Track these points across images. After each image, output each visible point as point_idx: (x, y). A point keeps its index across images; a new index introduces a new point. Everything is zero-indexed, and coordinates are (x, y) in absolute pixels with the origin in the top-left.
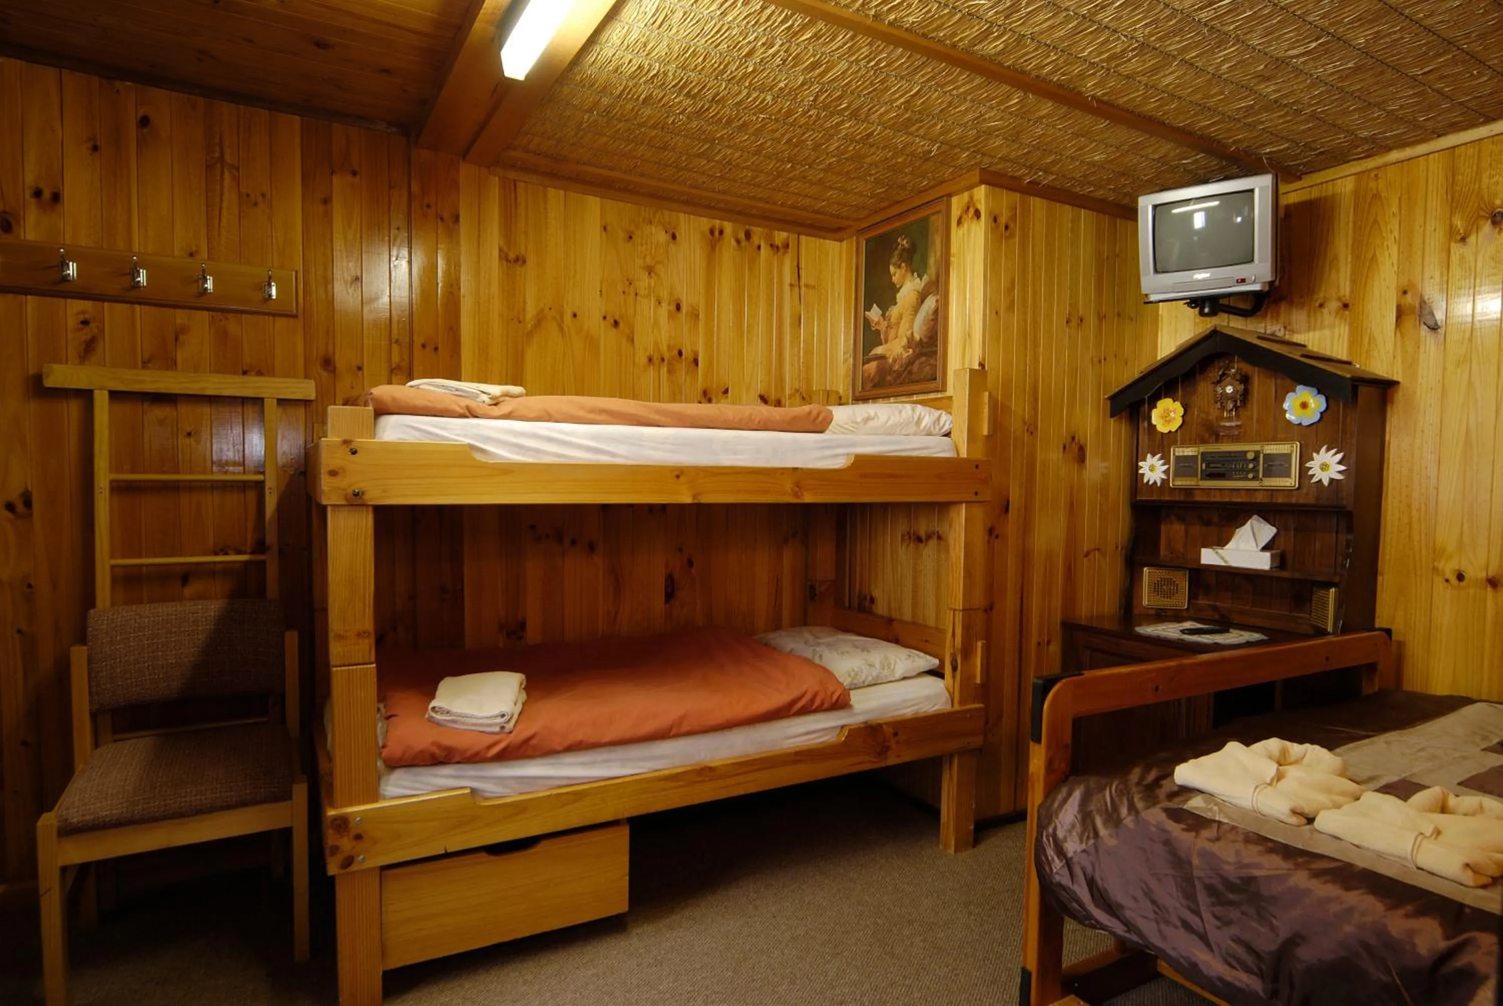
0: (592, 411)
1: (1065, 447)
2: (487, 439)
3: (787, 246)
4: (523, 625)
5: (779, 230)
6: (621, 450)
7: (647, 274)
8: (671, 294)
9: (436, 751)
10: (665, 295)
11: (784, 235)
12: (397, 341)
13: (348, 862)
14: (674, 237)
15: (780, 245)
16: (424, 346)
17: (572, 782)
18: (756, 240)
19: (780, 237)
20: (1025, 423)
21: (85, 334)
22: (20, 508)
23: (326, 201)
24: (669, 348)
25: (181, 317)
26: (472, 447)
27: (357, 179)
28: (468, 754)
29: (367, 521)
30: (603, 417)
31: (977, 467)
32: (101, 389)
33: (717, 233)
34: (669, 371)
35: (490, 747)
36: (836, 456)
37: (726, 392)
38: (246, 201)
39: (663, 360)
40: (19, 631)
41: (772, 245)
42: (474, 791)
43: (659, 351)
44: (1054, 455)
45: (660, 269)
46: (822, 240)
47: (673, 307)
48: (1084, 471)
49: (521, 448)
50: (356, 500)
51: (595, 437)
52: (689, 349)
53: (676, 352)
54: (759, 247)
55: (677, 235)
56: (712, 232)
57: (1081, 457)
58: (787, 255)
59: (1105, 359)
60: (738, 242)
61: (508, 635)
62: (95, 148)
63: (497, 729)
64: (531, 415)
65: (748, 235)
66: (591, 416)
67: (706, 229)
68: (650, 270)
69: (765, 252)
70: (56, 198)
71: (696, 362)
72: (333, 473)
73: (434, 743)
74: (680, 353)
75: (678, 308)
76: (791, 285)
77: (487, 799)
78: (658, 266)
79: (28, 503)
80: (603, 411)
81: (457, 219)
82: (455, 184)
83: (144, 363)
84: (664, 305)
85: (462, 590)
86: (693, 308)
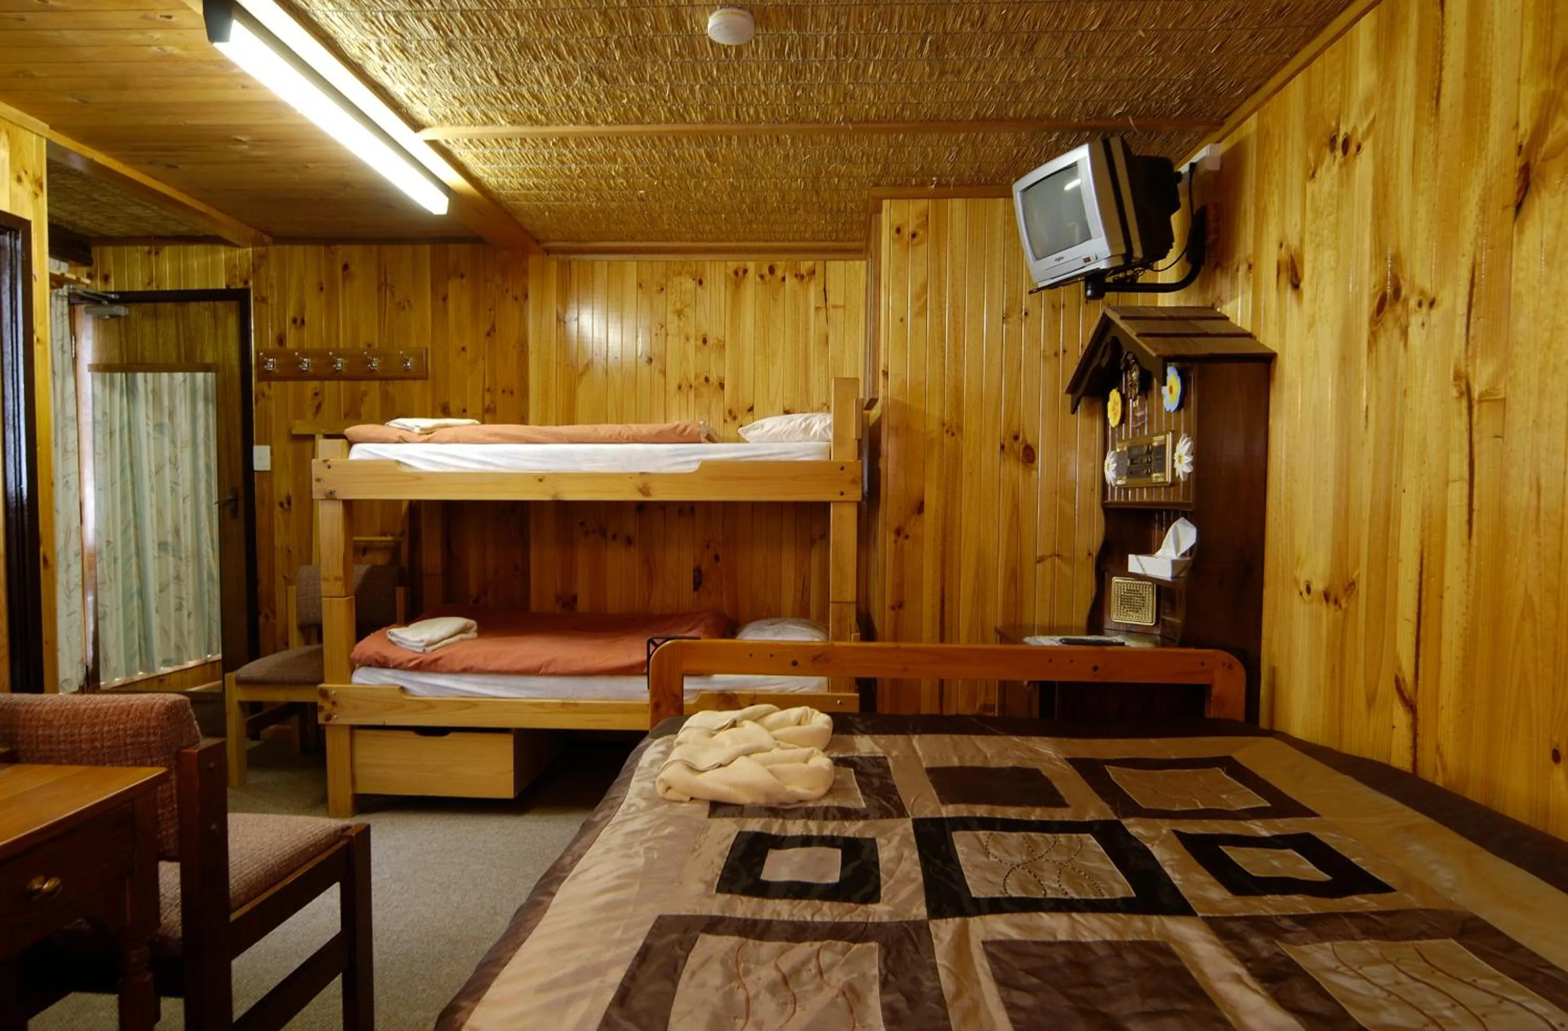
0: (489, 435)
1: (1003, 447)
2: (409, 457)
3: (812, 273)
4: (574, 599)
5: (804, 260)
6: (502, 462)
7: (676, 317)
8: (697, 331)
9: (377, 657)
10: (692, 332)
11: (809, 264)
12: (489, 390)
13: (329, 718)
14: (701, 282)
15: (805, 274)
16: (504, 391)
17: (471, 694)
18: (779, 273)
19: (805, 266)
20: (944, 425)
21: (316, 402)
22: (286, 505)
23: (445, 299)
24: (697, 377)
25: (363, 386)
26: (398, 462)
27: (464, 281)
28: (397, 662)
29: (339, 509)
30: (497, 439)
31: (842, 469)
32: (319, 433)
33: (741, 273)
34: (695, 396)
35: (410, 661)
36: (689, 462)
37: (751, 409)
38: (401, 307)
39: (691, 387)
40: (285, 578)
41: (796, 275)
42: (403, 689)
43: (687, 379)
44: (990, 456)
45: (687, 311)
46: (851, 262)
47: (700, 342)
48: (1034, 473)
49: (433, 462)
50: (330, 496)
51: (483, 454)
52: (715, 375)
53: (702, 379)
54: (784, 279)
55: (704, 280)
56: (736, 273)
57: (1029, 455)
58: (813, 282)
59: (1064, 351)
60: (762, 277)
61: (564, 606)
62: (322, 289)
63: (421, 650)
64: (445, 440)
65: (772, 270)
66: (488, 439)
67: (731, 272)
68: (680, 313)
69: (790, 282)
70: (303, 322)
71: (722, 386)
72: (318, 480)
73: (377, 653)
74: (707, 380)
75: (705, 341)
76: (817, 309)
77: (414, 696)
78: (686, 309)
79: (289, 503)
80: (496, 435)
81: (526, 296)
82: (525, 273)
83: (346, 416)
84: (692, 341)
85: (529, 569)
86: (720, 341)
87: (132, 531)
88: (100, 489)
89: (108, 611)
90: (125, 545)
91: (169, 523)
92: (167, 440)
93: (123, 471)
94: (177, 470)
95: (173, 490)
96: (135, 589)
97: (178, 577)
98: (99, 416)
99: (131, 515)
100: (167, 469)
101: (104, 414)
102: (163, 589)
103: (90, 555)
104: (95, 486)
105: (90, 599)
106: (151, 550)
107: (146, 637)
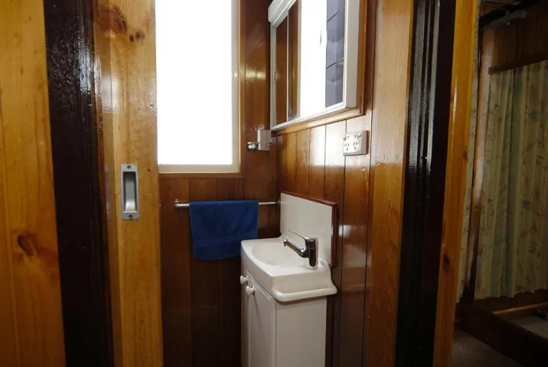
87: (506, 193)
88: (487, 162)
89: (484, 249)
90: (500, 203)
91: (532, 188)
92: (538, 124)
93: (504, 148)
94: (543, 147)
95: (538, 163)
96: (504, 234)
97: (534, 228)
98: (492, 107)
99: (507, 181)
100: (536, 148)
101: (496, 106)
102: (523, 234)
103: (476, 207)
104: (484, 160)
105: (473, 238)
106: (518, 207)
107: (507, 270)
